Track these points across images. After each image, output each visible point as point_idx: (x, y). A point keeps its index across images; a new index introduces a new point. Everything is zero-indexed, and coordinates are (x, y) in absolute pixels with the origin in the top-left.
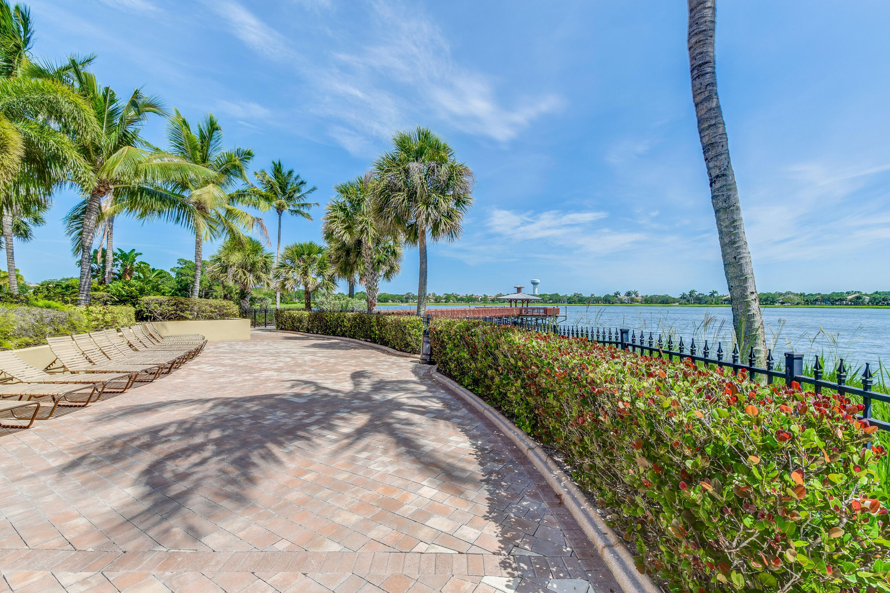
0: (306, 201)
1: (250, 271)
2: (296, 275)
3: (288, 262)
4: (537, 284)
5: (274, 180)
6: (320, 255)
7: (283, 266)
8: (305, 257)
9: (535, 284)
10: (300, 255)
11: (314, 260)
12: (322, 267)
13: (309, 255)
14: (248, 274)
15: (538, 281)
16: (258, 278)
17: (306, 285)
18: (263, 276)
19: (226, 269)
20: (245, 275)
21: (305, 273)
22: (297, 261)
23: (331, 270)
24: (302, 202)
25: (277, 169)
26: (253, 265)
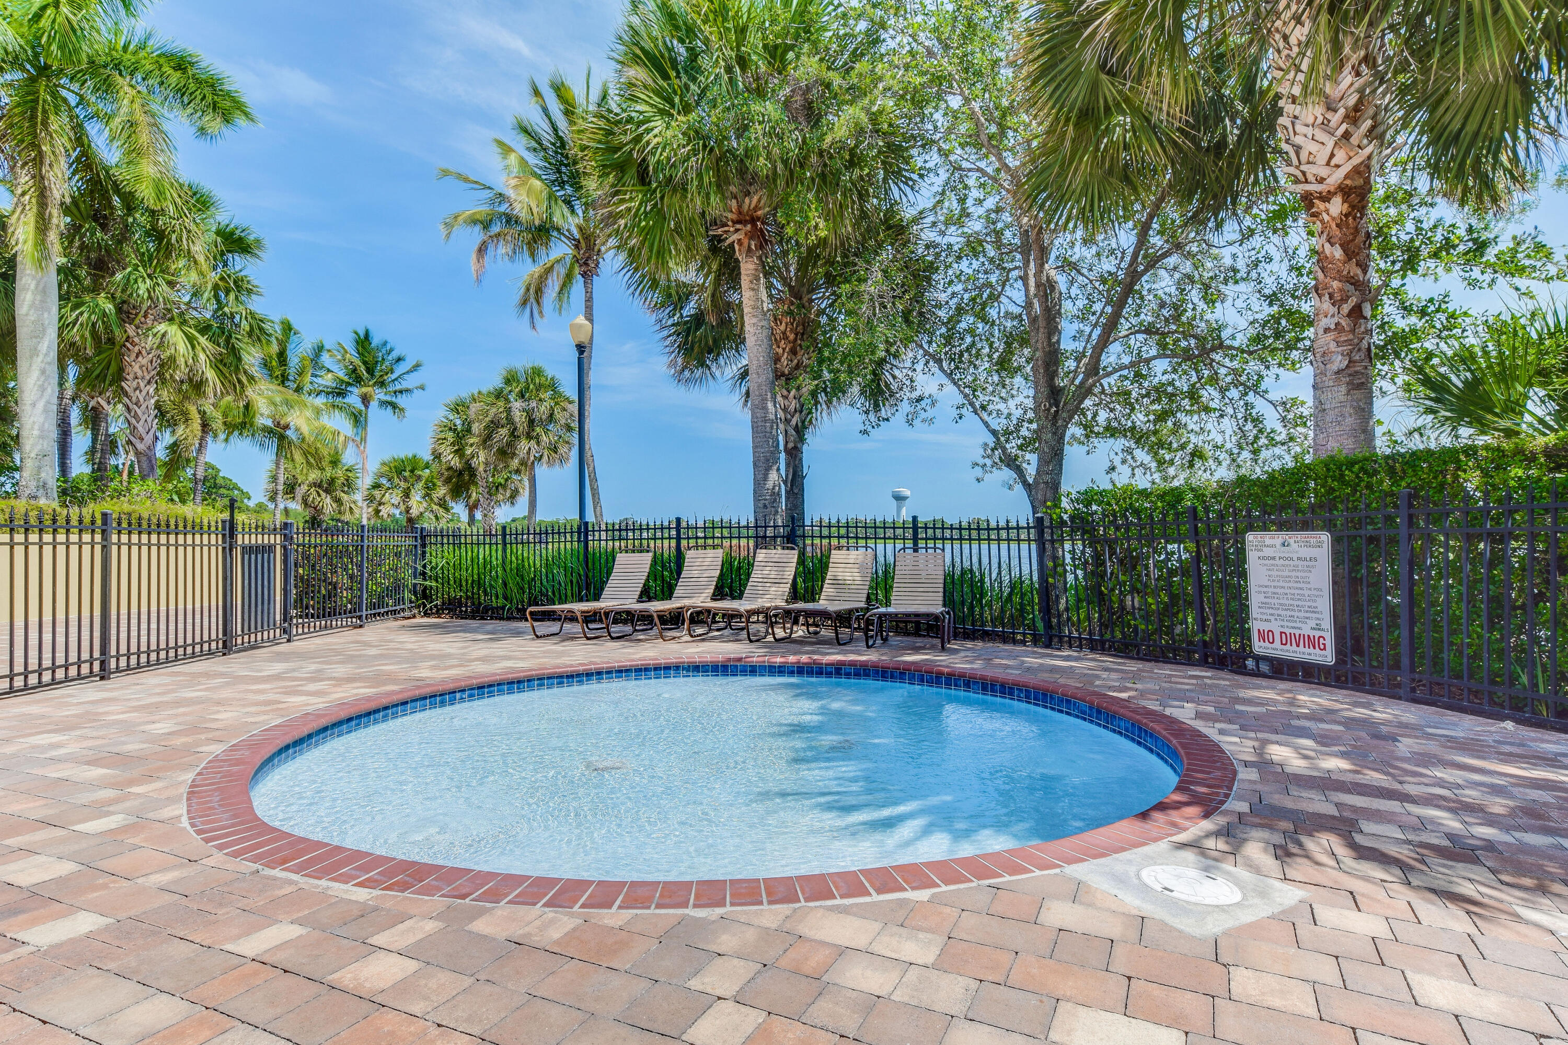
0: (404, 385)
1: (327, 491)
2: (395, 497)
3: (384, 481)
4: (905, 498)
5: (358, 362)
6: (427, 471)
7: (377, 486)
8: (407, 474)
9: (899, 498)
10: (399, 471)
11: (419, 478)
12: (429, 488)
13: (412, 471)
14: (323, 494)
15: (907, 492)
16: (338, 501)
17: (408, 510)
18: (345, 497)
19: (293, 488)
20: (319, 495)
21: (407, 495)
22: (396, 480)
23: (441, 491)
24: (398, 387)
25: (363, 342)
26: (332, 481)
